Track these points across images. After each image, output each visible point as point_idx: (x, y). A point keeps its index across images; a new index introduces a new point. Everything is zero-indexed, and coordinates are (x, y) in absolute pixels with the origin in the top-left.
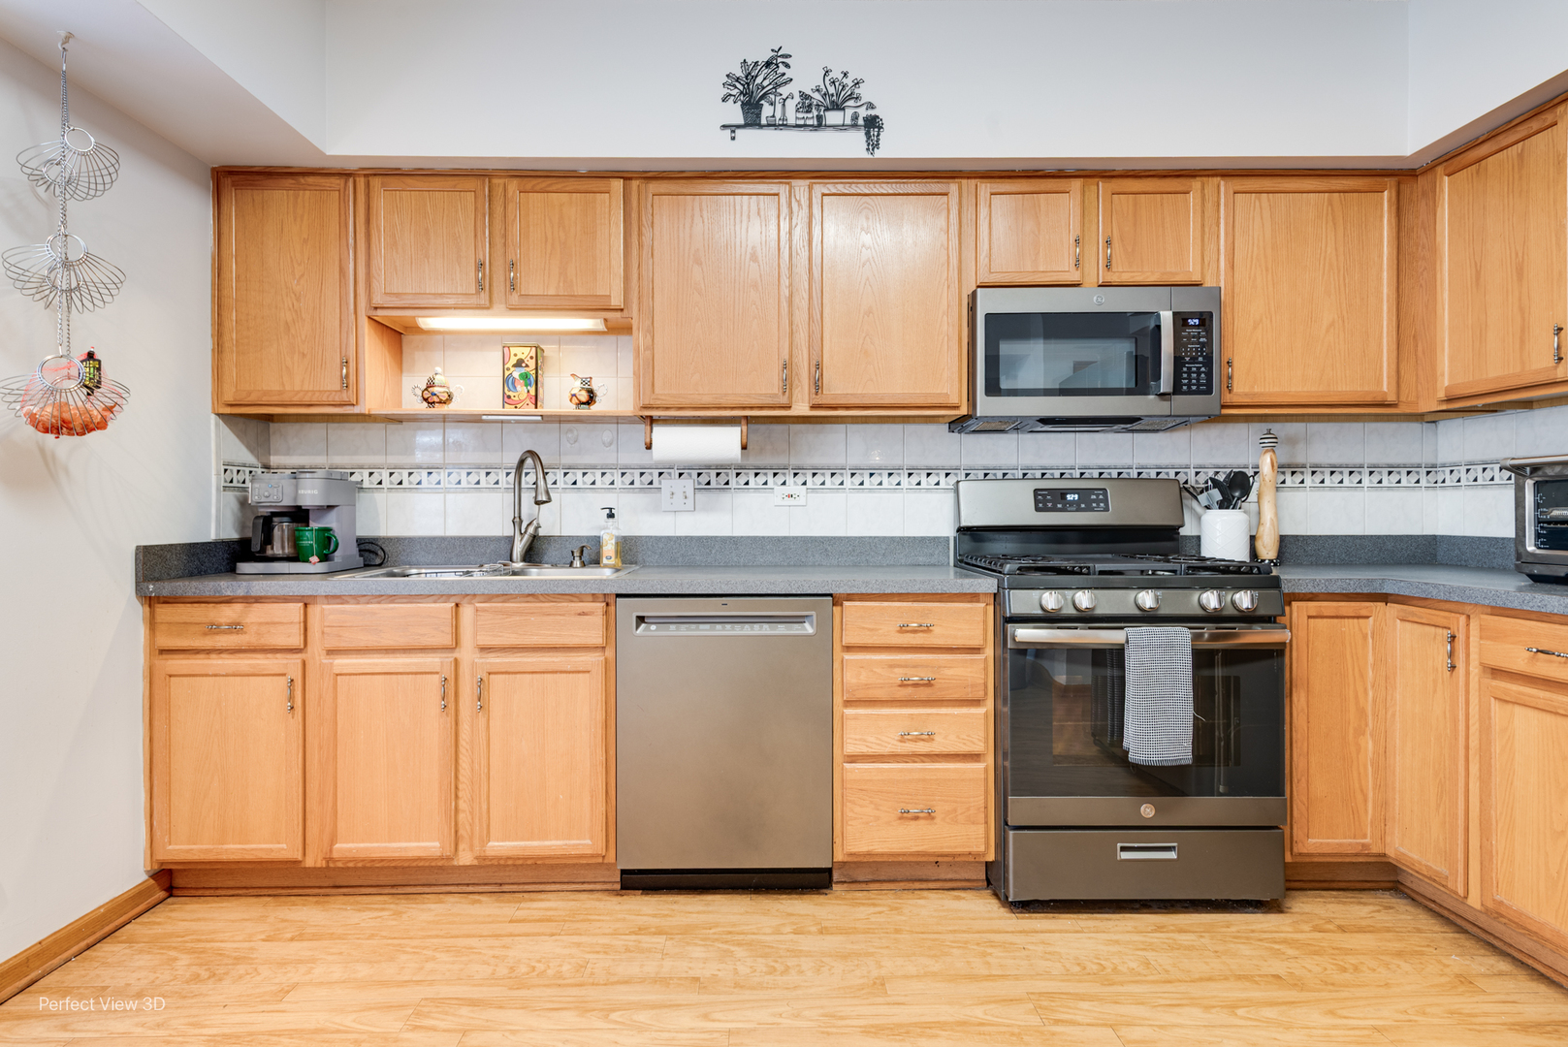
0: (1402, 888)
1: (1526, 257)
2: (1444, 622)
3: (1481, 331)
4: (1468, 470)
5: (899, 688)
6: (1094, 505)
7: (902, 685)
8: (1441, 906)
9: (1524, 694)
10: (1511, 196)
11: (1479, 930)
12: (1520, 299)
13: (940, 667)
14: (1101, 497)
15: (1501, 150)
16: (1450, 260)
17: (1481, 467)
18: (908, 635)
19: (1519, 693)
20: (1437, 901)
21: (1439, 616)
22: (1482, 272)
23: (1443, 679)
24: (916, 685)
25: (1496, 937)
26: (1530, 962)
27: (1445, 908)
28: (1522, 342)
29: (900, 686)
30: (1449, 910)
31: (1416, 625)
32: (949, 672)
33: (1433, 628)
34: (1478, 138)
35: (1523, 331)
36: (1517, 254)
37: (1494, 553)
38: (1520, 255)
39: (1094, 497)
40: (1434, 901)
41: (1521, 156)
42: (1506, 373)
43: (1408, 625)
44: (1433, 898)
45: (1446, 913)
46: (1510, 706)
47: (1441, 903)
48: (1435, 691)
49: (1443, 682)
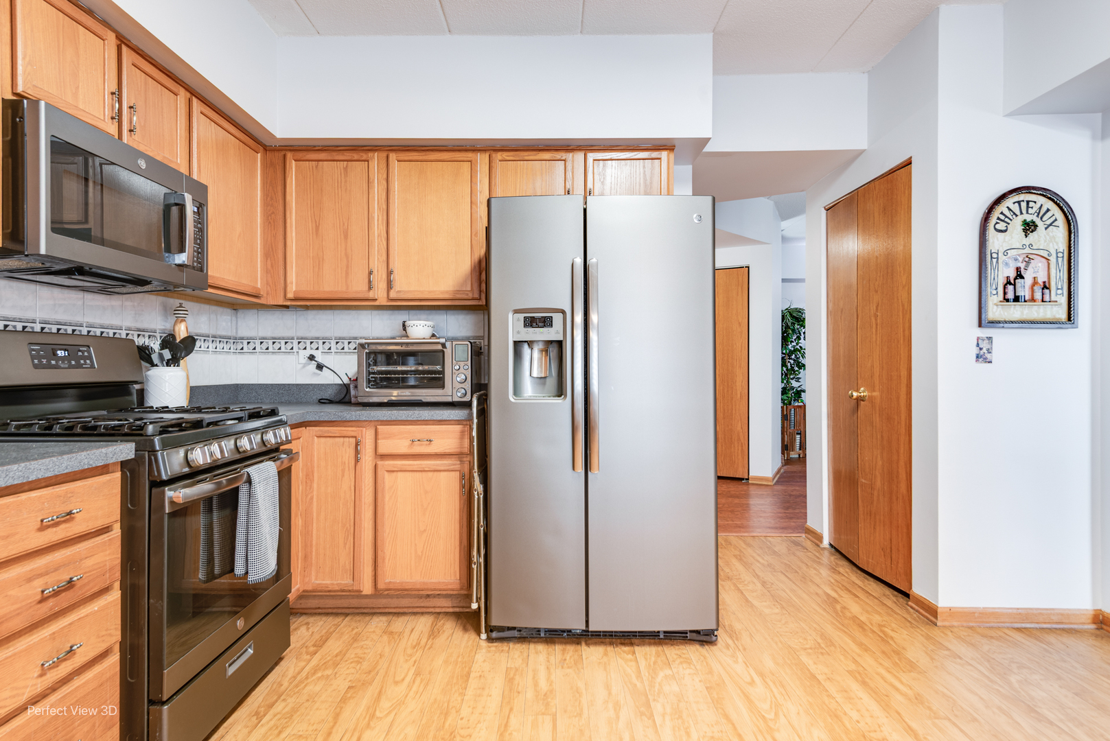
0: (294, 611)
1: (349, 227)
2: (353, 434)
3: (319, 262)
4: (261, 343)
5: (39, 606)
6: (82, 362)
7: (43, 600)
8: (325, 608)
9: (405, 465)
10: (340, 189)
11: (353, 610)
12: (346, 249)
13: (81, 560)
14: (86, 354)
15: (334, 161)
16: (296, 213)
17: (272, 341)
18: (50, 530)
19: (403, 465)
20: (321, 606)
21: (350, 430)
22: (320, 227)
23: (349, 467)
24: (56, 593)
25: (364, 608)
26: (387, 610)
27: (328, 608)
28: (347, 274)
29: (40, 602)
30: (330, 608)
31: (328, 439)
32: (89, 563)
33: (342, 439)
34: (315, 146)
35: (347, 267)
36: (344, 224)
37: (282, 393)
38: (346, 225)
39: (80, 354)
40: (319, 608)
41: (346, 169)
42: (336, 289)
43: (323, 440)
44: (317, 606)
45: (330, 611)
46: (395, 473)
47: (324, 606)
48: (343, 476)
49: (349, 469)
